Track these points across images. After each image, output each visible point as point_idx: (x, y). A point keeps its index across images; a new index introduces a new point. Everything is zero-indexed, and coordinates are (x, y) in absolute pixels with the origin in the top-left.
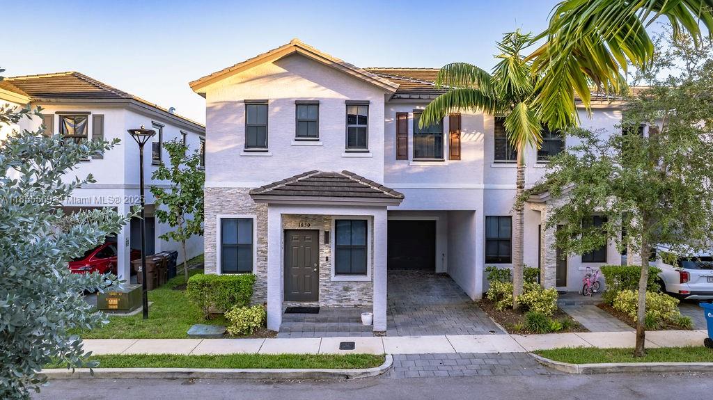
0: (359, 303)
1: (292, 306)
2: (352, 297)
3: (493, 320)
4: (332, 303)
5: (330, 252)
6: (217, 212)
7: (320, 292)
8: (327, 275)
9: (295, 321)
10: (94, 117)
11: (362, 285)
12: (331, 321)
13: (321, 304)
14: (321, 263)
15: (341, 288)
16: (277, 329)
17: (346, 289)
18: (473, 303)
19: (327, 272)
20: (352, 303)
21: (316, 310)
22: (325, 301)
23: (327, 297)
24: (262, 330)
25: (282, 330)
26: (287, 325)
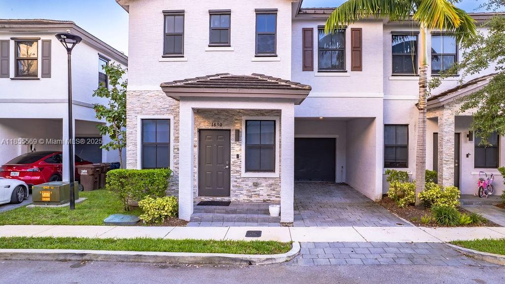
0: (268, 199)
1: (206, 200)
2: (261, 193)
3: (396, 215)
4: (242, 198)
5: (240, 150)
6: (138, 113)
7: (232, 188)
8: (238, 172)
9: (206, 212)
10: (43, 41)
11: (271, 182)
12: (240, 213)
13: (232, 199)
14: (232, 160)
15: (251, 184)
16: (188, 219)
17: (256, 185)
18: (374, 202)
19: (238, 169)
20: (261, 198)
21: (228, 203)
22: (236, 195)
23: (237, 192)
24: (173, 218)
25: (192, 220)
26: (197, 216)
